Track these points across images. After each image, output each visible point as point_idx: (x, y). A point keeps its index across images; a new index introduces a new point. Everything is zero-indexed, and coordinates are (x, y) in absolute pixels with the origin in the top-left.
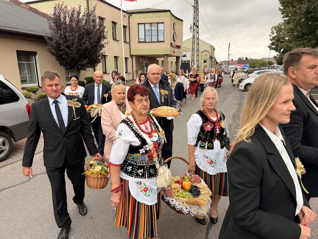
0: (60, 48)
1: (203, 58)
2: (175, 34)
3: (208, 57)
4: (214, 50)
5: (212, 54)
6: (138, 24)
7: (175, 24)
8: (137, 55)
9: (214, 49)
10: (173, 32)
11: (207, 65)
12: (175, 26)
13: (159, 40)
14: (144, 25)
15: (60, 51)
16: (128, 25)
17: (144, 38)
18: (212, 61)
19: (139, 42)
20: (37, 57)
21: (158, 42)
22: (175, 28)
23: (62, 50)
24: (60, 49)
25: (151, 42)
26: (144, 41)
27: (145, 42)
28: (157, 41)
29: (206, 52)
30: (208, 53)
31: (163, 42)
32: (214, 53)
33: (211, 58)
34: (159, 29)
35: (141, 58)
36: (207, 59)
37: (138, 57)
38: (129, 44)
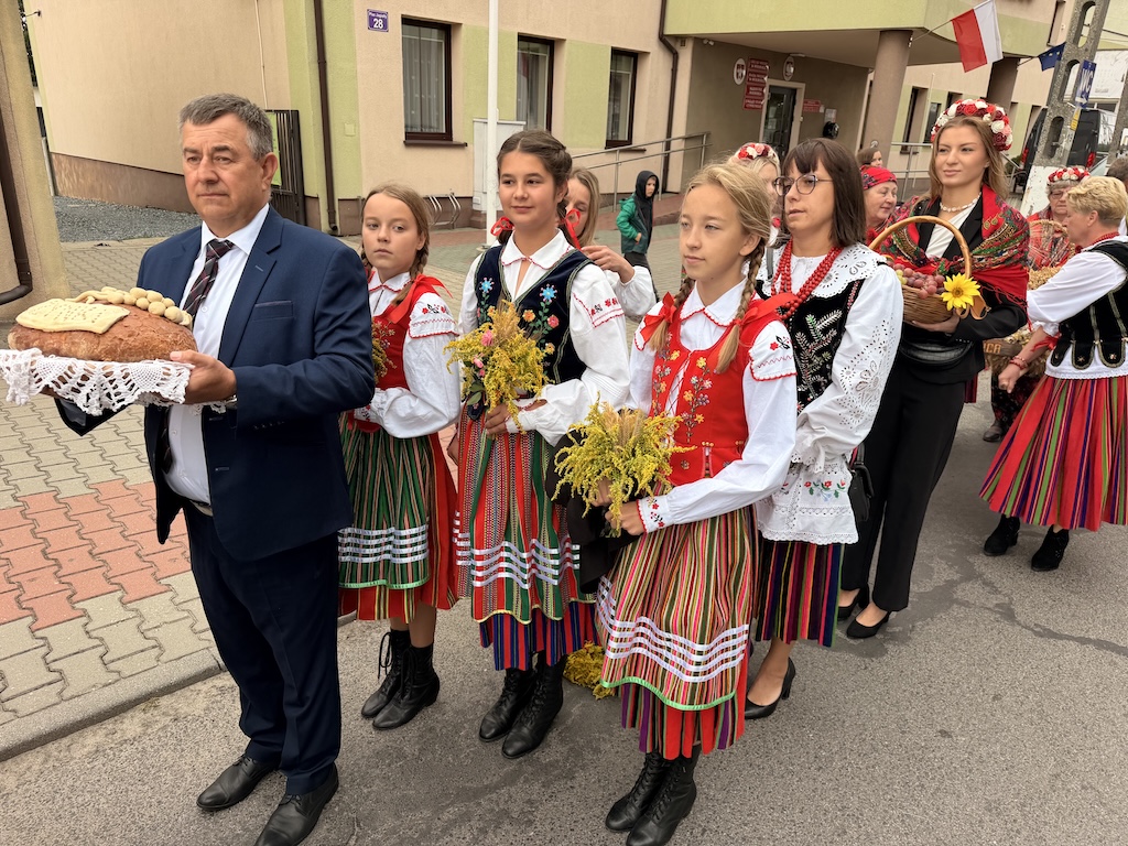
8: (707, 37)
35: (741, 62)
37: (720, 53)
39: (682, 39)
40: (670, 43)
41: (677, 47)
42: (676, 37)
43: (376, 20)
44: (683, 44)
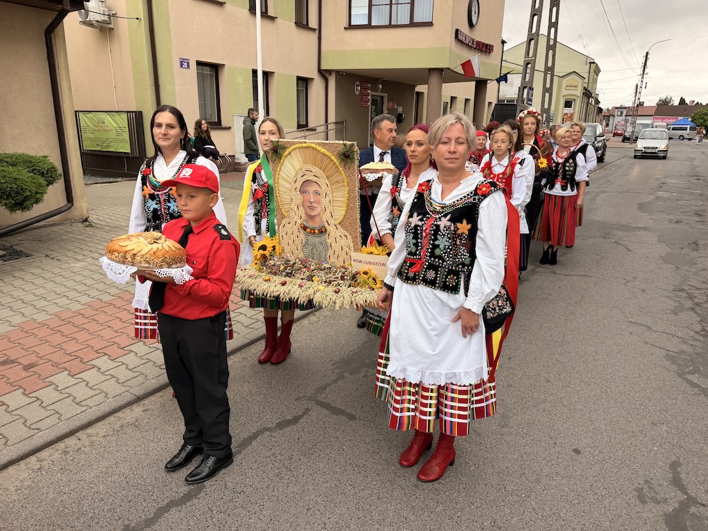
1: (564, 92)
3: (579, 92)
4: (597, 75)
5: (590, 85)
8: (342, 71)
11: (572, 115)
13: (415, 20)
17: (367, 12)
18: (588, 103)
19: (351, 27)
21: (413, 24)
25: (390, 26)
26: (365, 22)
27: (369, 26)
28: (408, 22)
29: (573, 76)
30: (580, 81)
31: (430, 24)
32: (595, 81)
33: (588, 94)
35: (358, 83)
36: (574, 97)
37: (347, 79)
38: (317, 31)
39: (330, 72)
40: (324, 74)
41: (327, 75)
42: (326, 71)
43: (183, 63)
44: (330, 74)
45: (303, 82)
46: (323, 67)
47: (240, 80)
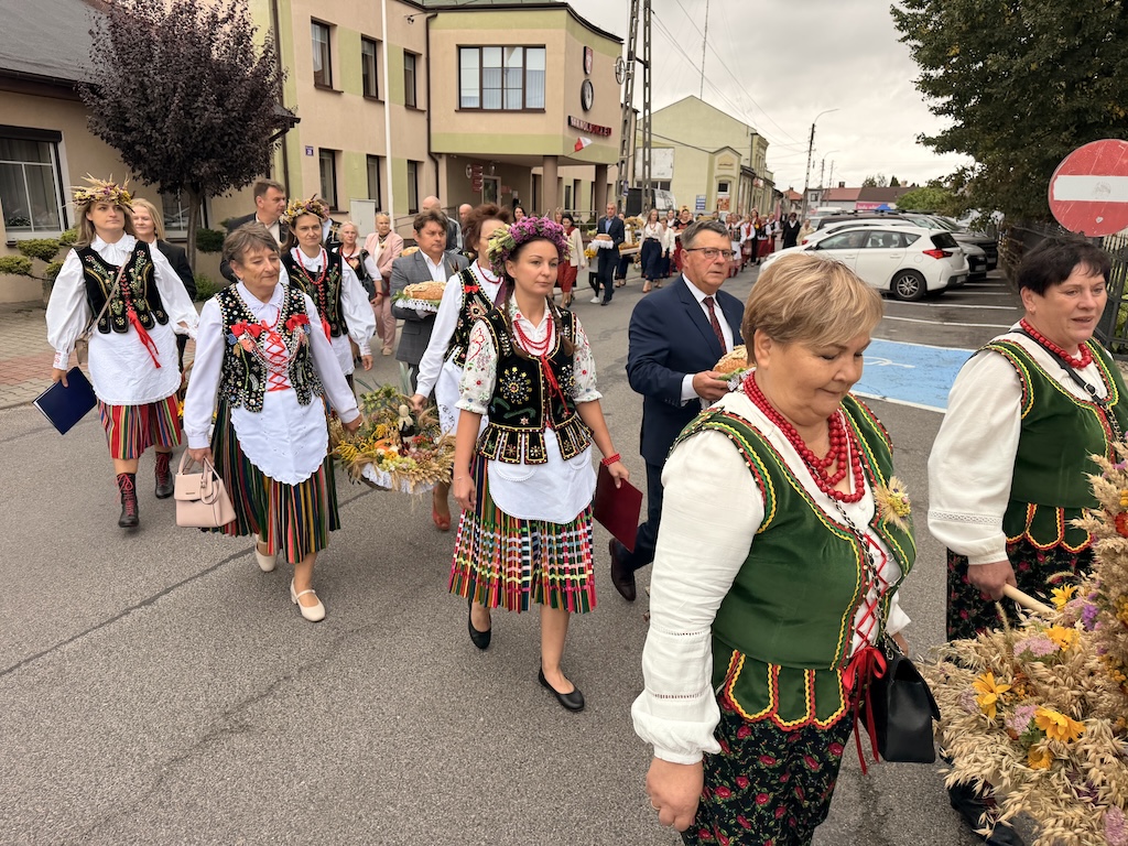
0: (128, 121)
1: (717, 172)
2: (587, 84)
3: (735, 172)
4: (765, 149)
5: (753, 162)
6: (460, 47)
7: (588, 50)
8: (454, 154)
9: (763, 144)
10: (582, 78)
11: (728, 201)
12: (588, 57)
13: (528, 106)
14: (477, 50)
15: (128, 131)
16: (422, 51)
17: (478, 95)
18: (751, 185)
19: (461, 110)
20: (62, 146)
21: (525, 110)
22: (588, 64)
23: (134, 129)
24: (127, 124)
25: (502, 111)
26: (477, 105)
27: (480, 110)
28: (520, 107)
29: (727, 152)
30: (736, 158)
31: (542, 111)
32: (761, 158)
33: (749, 174)
34: (528, 68)
35: (469, 166)
36: (729, 179)
37: (458, 162)
38: (426, 113)
39: (440, 154)
40: (434, 157)
41: (437, 158)
42: (436, 154)
43: (308, 150)
44: (441, 158)
45: (414, 165)
46: (434, 150)
47: (356, 165)
